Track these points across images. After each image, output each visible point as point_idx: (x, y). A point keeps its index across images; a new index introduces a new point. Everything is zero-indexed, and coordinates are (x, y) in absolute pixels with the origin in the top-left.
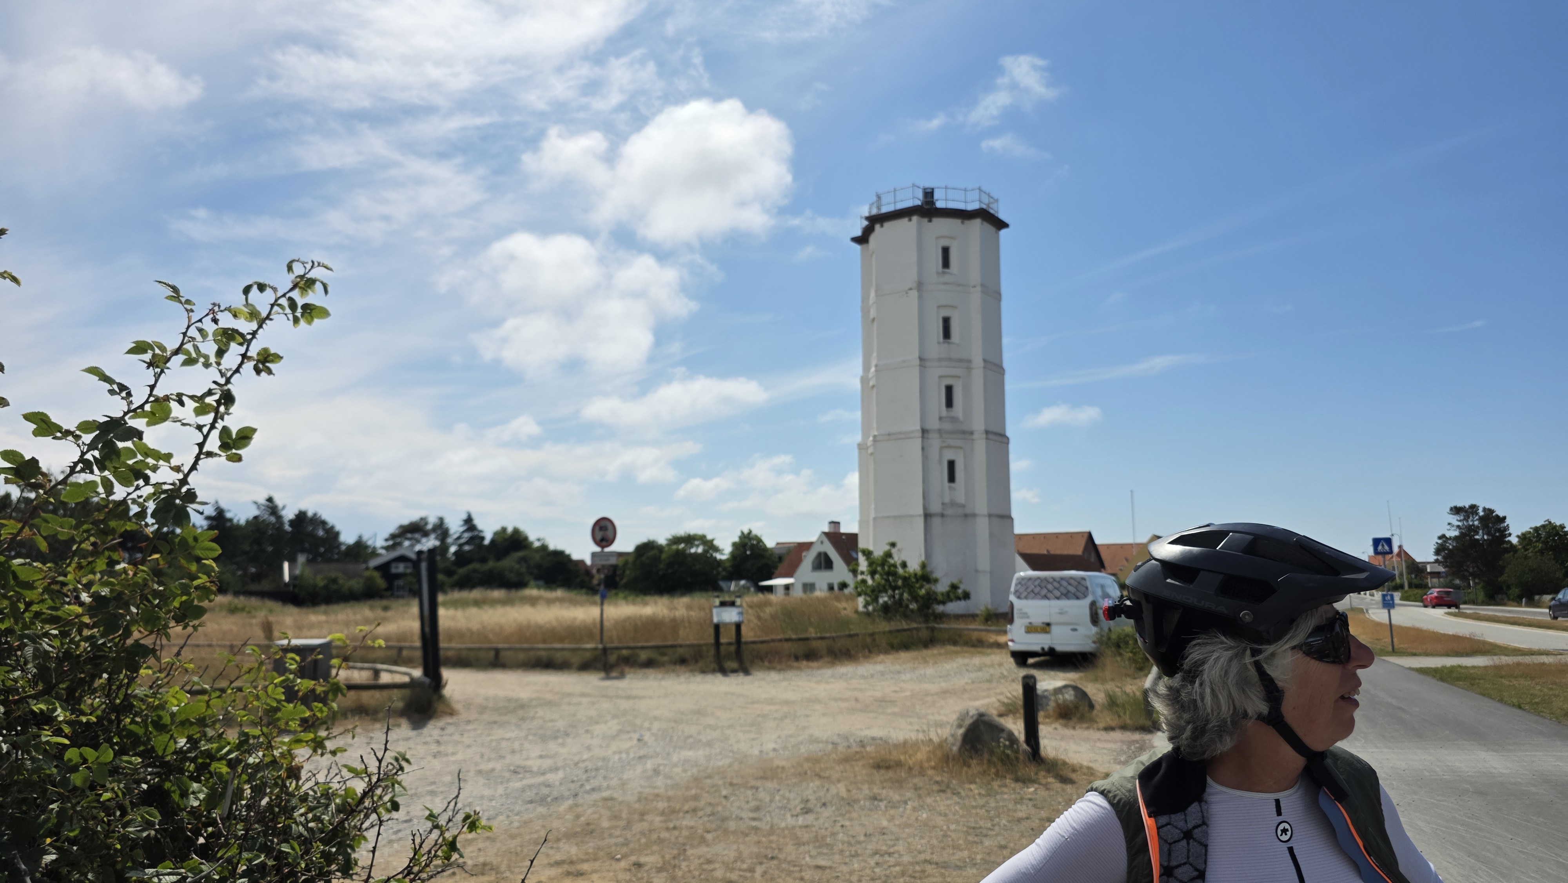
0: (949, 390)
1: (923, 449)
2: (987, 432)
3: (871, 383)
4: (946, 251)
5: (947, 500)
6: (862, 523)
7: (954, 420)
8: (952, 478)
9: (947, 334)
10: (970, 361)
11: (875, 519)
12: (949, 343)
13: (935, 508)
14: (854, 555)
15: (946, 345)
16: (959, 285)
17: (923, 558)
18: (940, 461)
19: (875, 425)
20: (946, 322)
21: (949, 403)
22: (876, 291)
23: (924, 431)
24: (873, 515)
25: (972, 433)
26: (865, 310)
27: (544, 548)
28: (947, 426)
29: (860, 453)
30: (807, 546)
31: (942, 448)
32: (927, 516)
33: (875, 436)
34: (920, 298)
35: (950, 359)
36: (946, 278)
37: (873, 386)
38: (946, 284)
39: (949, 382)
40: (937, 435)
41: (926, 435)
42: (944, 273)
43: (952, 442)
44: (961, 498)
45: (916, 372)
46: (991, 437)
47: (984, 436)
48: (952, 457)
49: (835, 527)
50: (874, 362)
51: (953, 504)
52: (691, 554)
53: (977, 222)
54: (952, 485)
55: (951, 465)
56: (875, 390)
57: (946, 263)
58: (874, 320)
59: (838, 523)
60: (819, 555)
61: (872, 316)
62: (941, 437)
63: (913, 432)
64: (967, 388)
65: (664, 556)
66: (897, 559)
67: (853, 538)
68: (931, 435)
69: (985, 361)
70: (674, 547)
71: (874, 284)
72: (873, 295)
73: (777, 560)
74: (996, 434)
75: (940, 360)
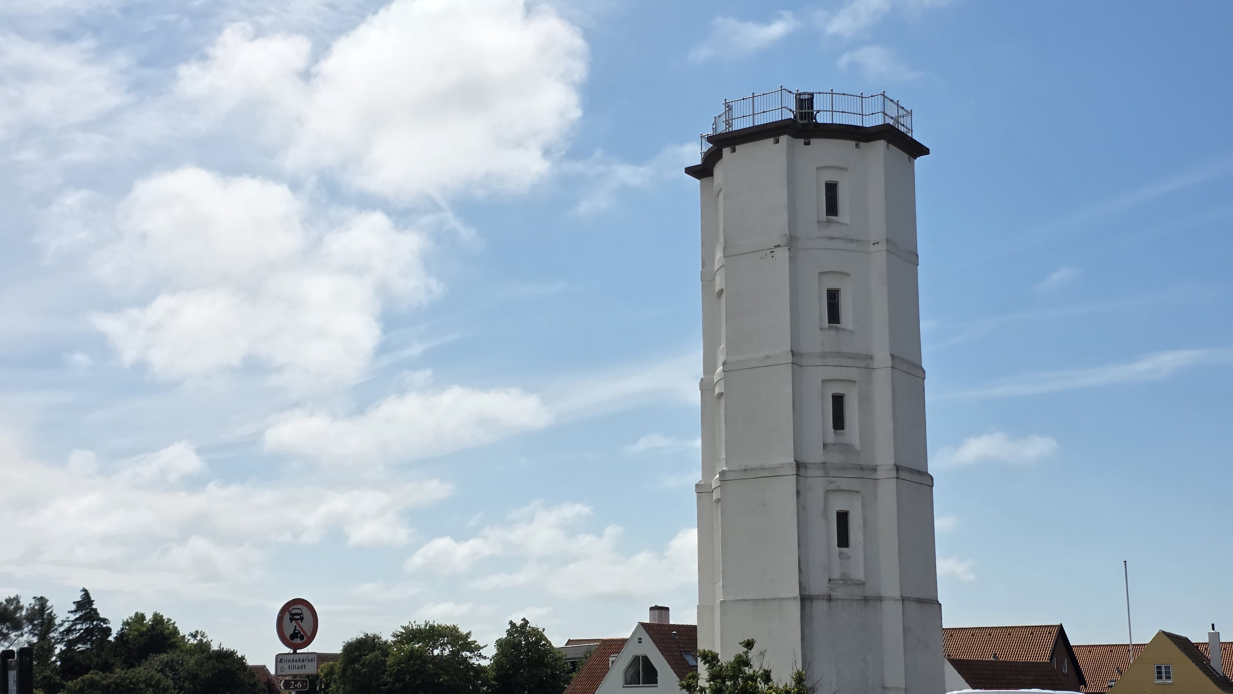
0: (838, 401)
1: (798, 493)
2: (898, 468)
3: (717, 391)
4: (831, 189)
5: (836, 575)
6: (701, 609)
7: (846, 448)
8: (843, 540)
9: (834, 315)
10: (871, 358)
11: (722, 603)
12: (838, 329)
13: (818, 586)
14: (690, 661)
15: (833, 333)
16: (852, 241)
17: (799, 667)
18: (825, 514)
19: (724, 456)
20: (833, 297)
21: (839, 422)
22: (725, 248)
23: (799, 465)
24: (720, 598)
25: (874, 469)
26: (707, 279)
27: (203, 647)
28: (836, 458)
29: (699, 499)
30: (616, 645)
31: (827, 491)
32: (805, 599)
33: (722, 473)
34: (792, 259)
35: (839, 354)
36: (833, 231)
37: (721, 395)
38: (831, 238)
39: (838, 389)
40: (821, 473)
41: (802, 472)
42: (828, 221)
43: (845, 484)
44: (858, 573)
45: (786, 373)
46: (903, 475)
47: (894, 474)
48: (842, 508)
49: (660, 616)
50: (721, 359)
51: (846, 580)
52: (434, 657)
53: (880, 145)
54: (844, 550)
55: (843, 518)
56: (723, 400)
57: (832, 208)
58: (721, 291)
59: (667, 609)
60: (636, 659)
61: (718, 288)
62: (826, 475)
63: (782, 466)
64: (865, 400)
65: (390, 661)
66: (756, 667)
67: (690, 632)
68: (811, 472)
69: (892, 356)
70: (406, 647)
71: (722, 240)
72: (719, 255)
73: (569, 667)
74: (911, 471)
75: (824, 355)
